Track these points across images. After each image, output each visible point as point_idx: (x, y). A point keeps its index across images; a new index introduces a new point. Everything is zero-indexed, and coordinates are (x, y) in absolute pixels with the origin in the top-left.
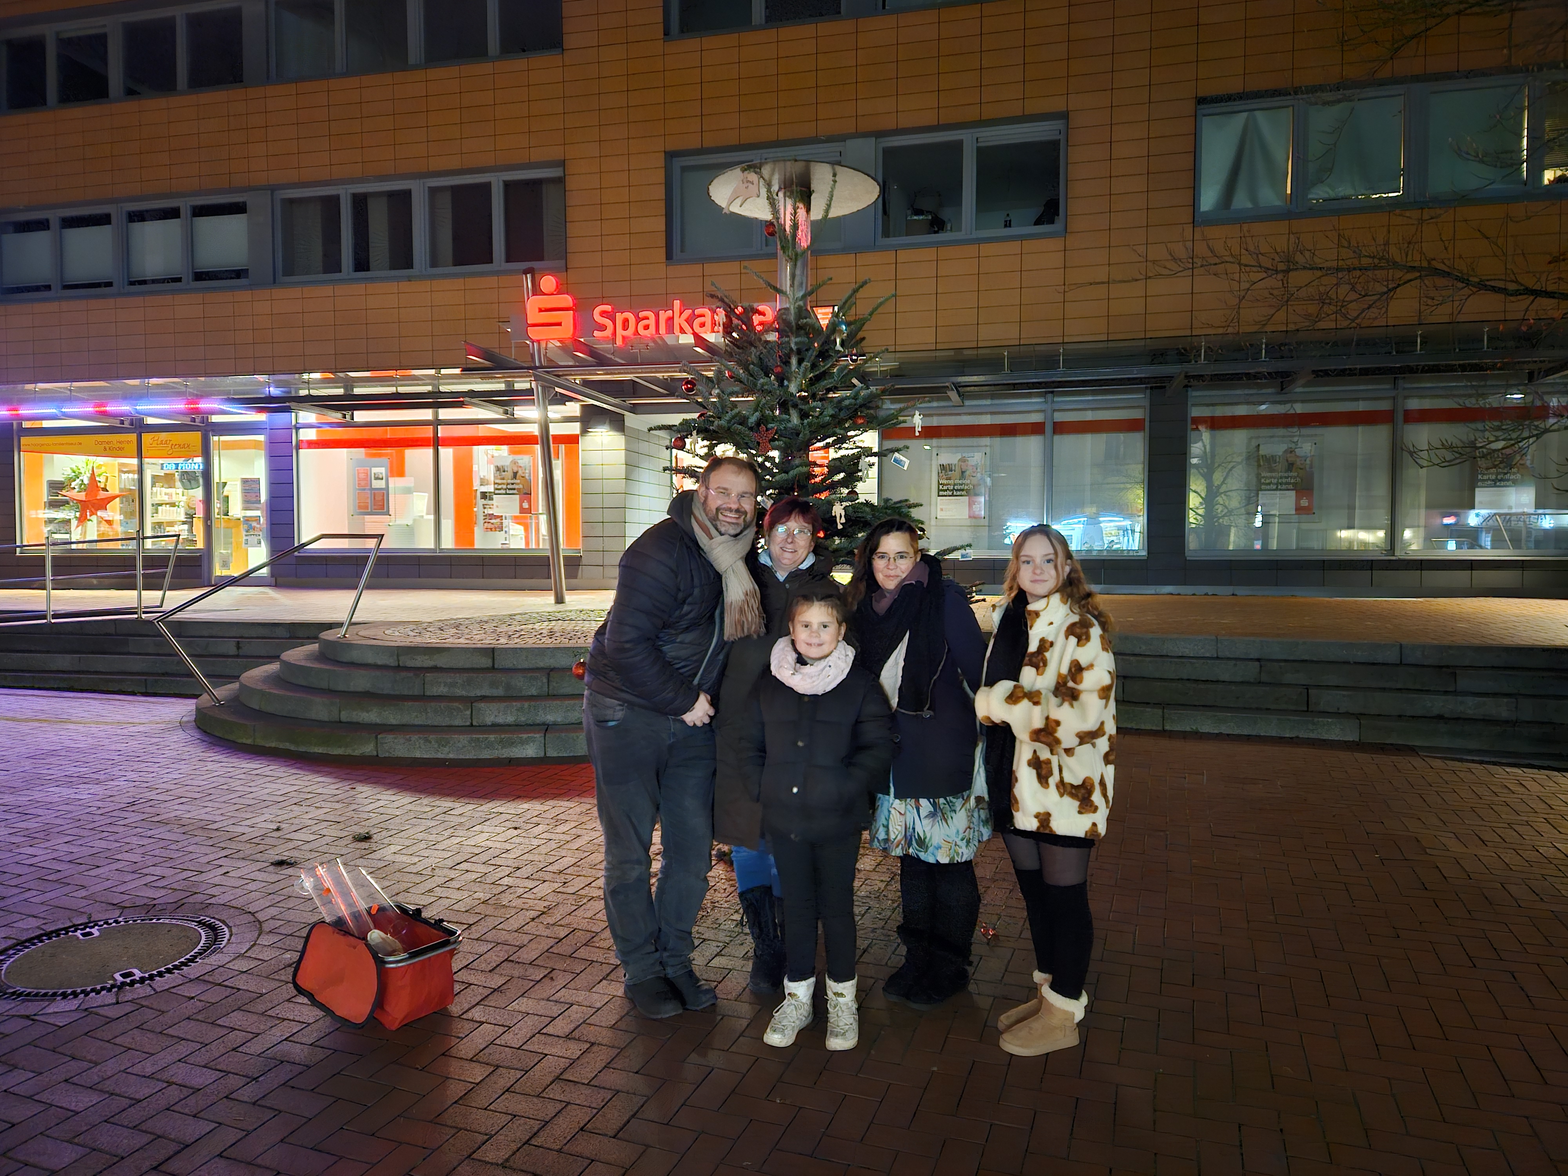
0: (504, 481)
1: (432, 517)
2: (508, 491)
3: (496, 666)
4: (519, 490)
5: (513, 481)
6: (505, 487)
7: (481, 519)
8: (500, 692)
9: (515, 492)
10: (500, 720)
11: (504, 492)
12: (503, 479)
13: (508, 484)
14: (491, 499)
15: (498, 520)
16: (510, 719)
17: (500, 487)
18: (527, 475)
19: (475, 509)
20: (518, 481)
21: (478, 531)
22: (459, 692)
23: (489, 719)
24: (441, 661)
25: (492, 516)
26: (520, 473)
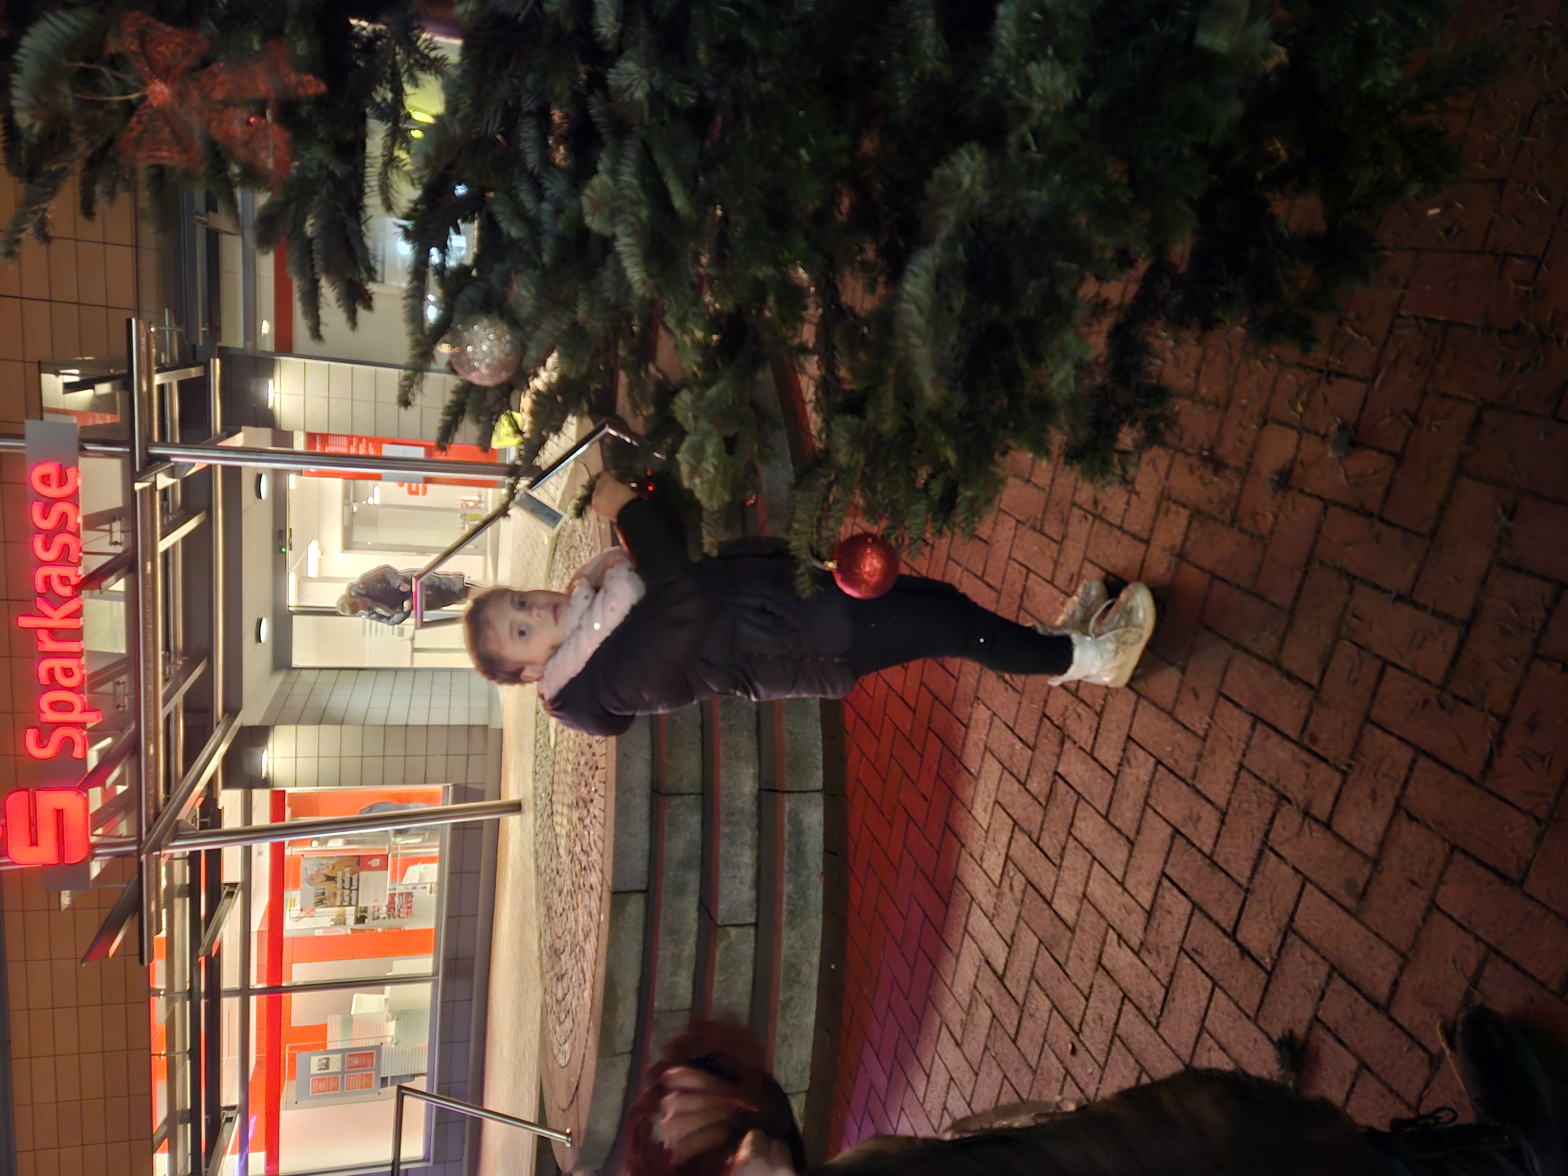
0: (339, 893)
1: (388, 988)
2: (353, 887)
3: (644, 887)
4: (353, 873)
5: (339, 881)
6: (347, 892)
7: (395, 922)
8: (693, 878)
9: (355, 877)
10: (748, 874)
11: (354, 893)
12: (335, 895)
13: (344, 888)
14: (365, 910)
15: (396, 899)
16: (747, 857)
17: (347, 899)
18: (332, 862)
19: (380, 930)
20: (340, 874)
21: (410, 925)
22: (689, 948)
23: (747, 894)
24: (630, 981)
25: (391, 906)
26: (326, 871)
